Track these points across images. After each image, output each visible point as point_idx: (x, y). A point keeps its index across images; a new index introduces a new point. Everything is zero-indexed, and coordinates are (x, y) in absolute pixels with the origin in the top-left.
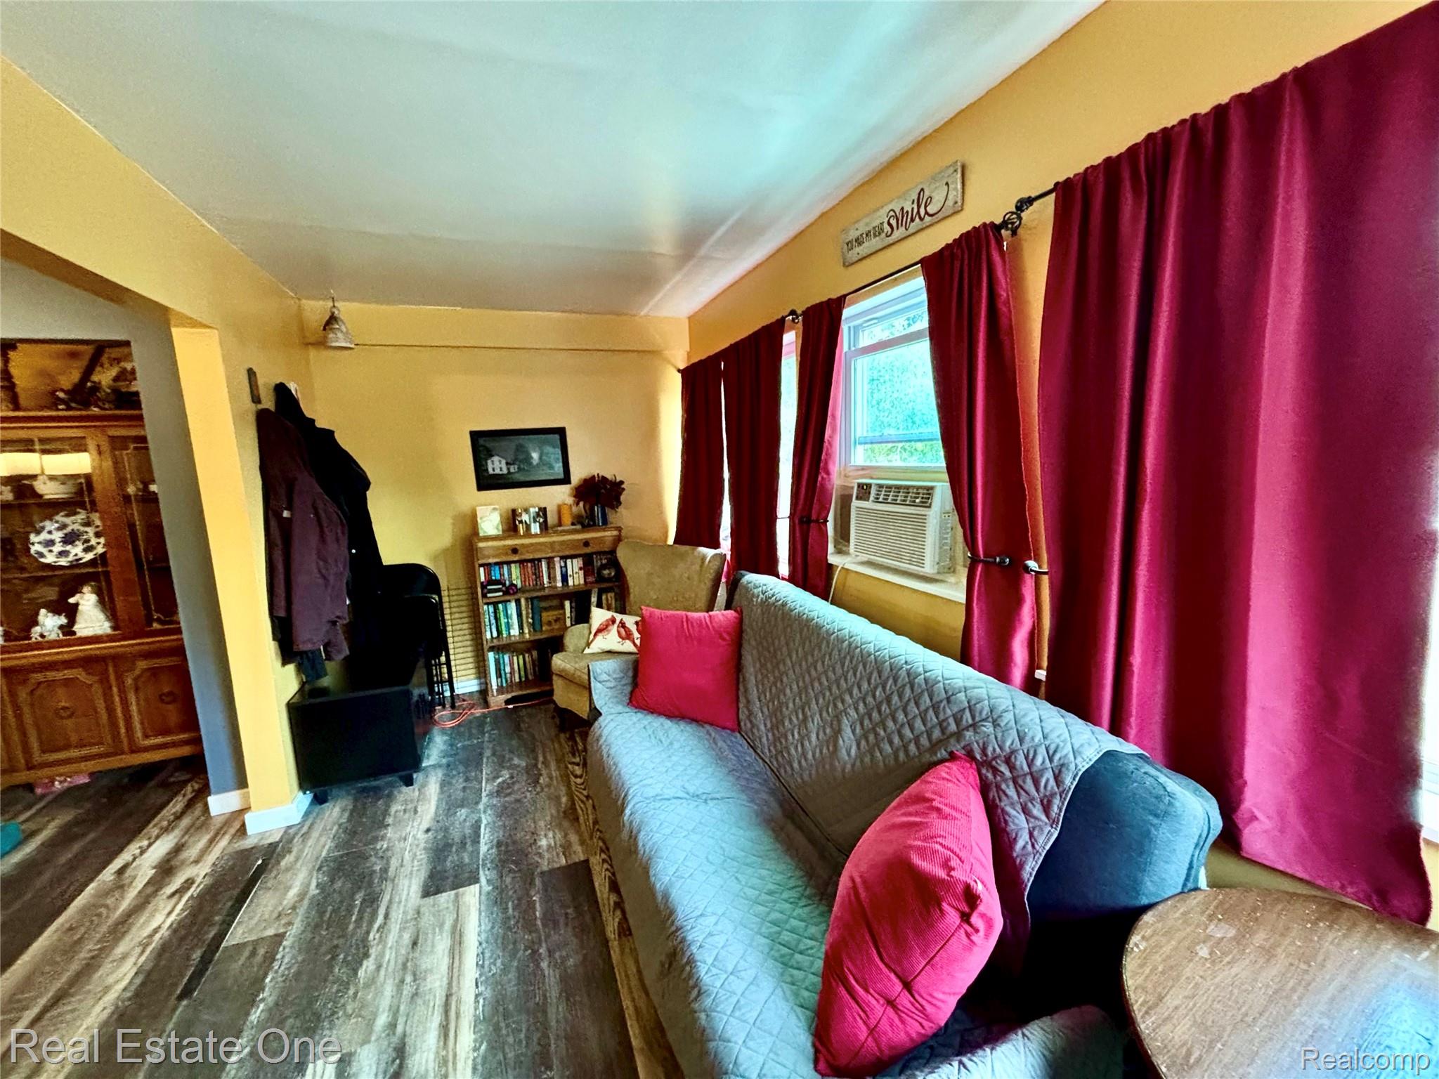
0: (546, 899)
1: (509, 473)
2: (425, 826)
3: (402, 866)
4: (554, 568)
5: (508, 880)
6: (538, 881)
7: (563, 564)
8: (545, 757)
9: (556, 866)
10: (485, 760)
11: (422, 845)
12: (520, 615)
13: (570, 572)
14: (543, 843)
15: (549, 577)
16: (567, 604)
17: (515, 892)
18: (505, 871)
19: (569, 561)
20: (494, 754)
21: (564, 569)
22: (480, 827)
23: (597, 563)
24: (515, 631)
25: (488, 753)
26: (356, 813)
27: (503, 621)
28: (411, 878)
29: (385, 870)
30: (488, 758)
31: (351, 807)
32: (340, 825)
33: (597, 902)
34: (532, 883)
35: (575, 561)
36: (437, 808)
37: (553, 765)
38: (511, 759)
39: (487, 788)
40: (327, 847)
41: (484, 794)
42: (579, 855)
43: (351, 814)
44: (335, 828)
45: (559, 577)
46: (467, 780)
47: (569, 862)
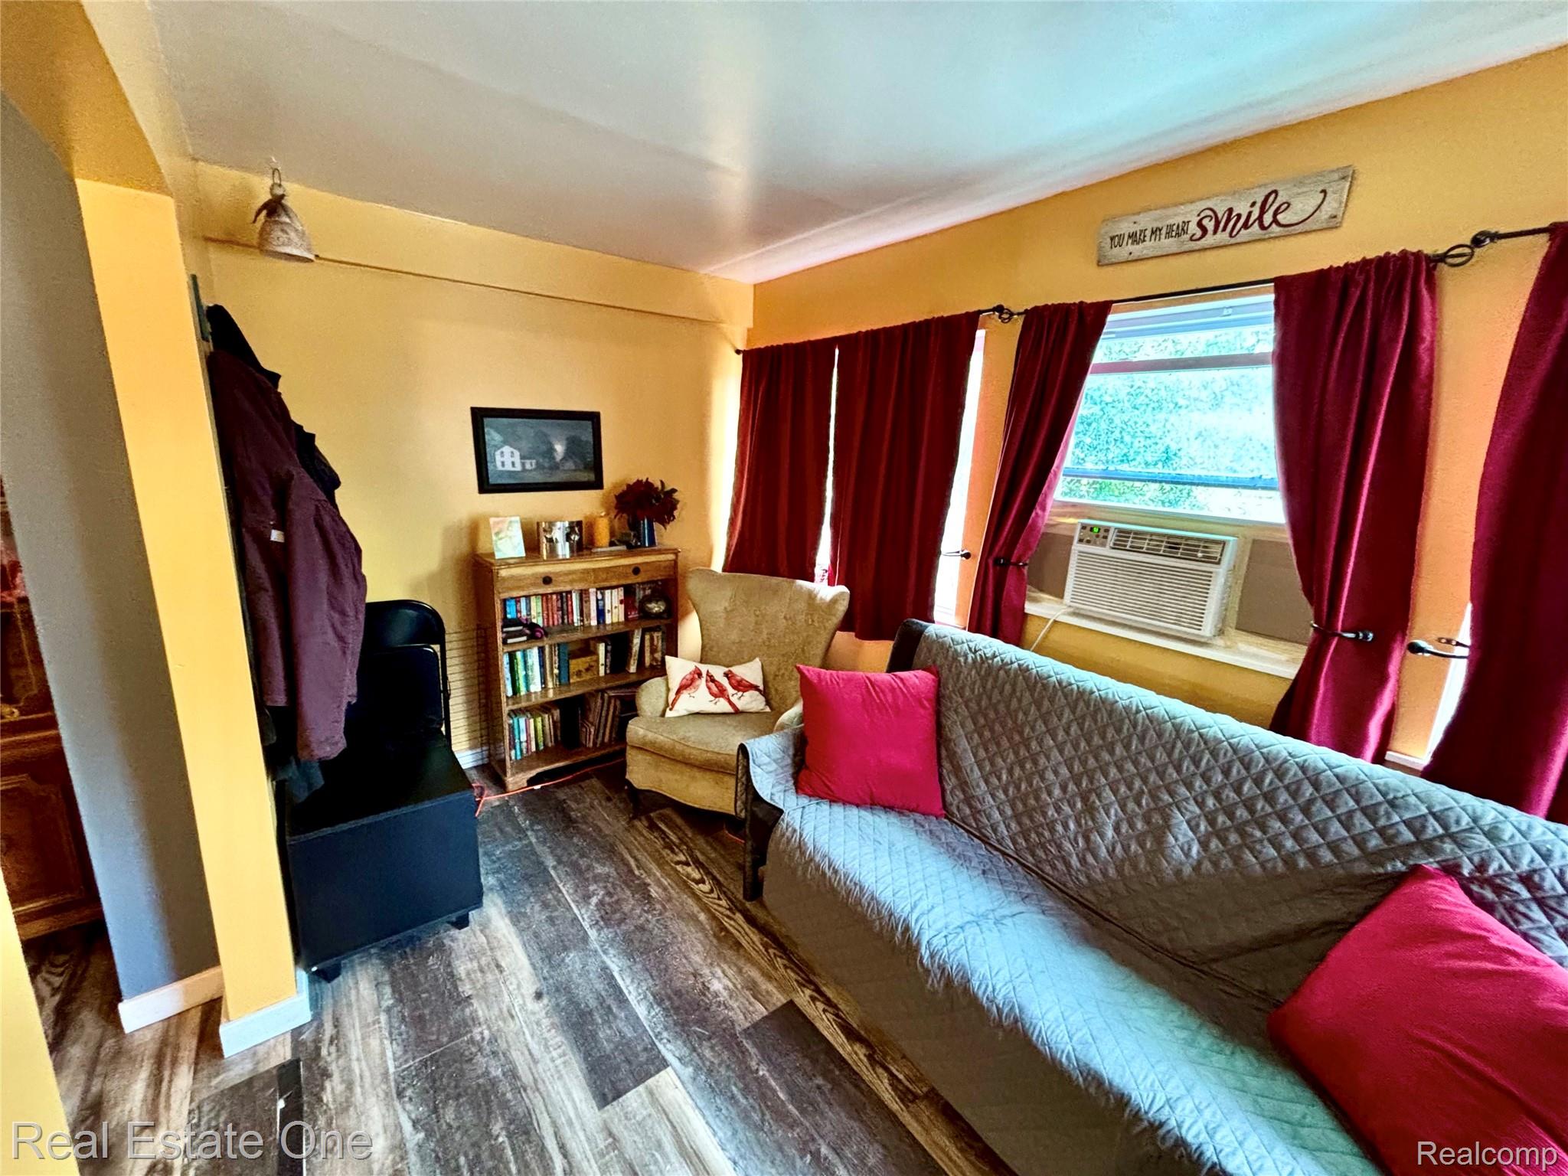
0: (777, 1069)
1: (524, 470)
2: (529, 988)
3: (536, 1062)
4: (588, 601)
5: (708, 1053)
6: (748, 1045)
7: (600, 597)
8: (636, 860)
9: (757, 1017)
10: (552, 872)
11: (546, 1022)
12: (542, 665)
13: (608, 607)
14: (716, 986)
15: (582, 614)
16: (602, 648)
17: (728, 1066)
18: (694, 1039)
19: (608, 592)
20: (559, 861)
21: (601, 603)
22: (613, 977)
23: (640, 594)
24: (536, 687)
25: (550, 862)
26: (406, 989)
27: (521, 673)
28: (560, 1077)
29: (512, 1074)
30: (554, 868)
31: (387, 978)
32: (388, 1010)
33: (843, 1060)
34: (744, 1052)
35: (615, 592)
36: (529, 957)
37: (654, 867)
38: (589, 868)
39: (585, 916)
40: (389, 1054)
41: (586, 925)
42: (779, 999)
43: (395, 989)
44: (383, 1018)
45: (594, 614)
46: (545, 905)
47: (772, 1009)
